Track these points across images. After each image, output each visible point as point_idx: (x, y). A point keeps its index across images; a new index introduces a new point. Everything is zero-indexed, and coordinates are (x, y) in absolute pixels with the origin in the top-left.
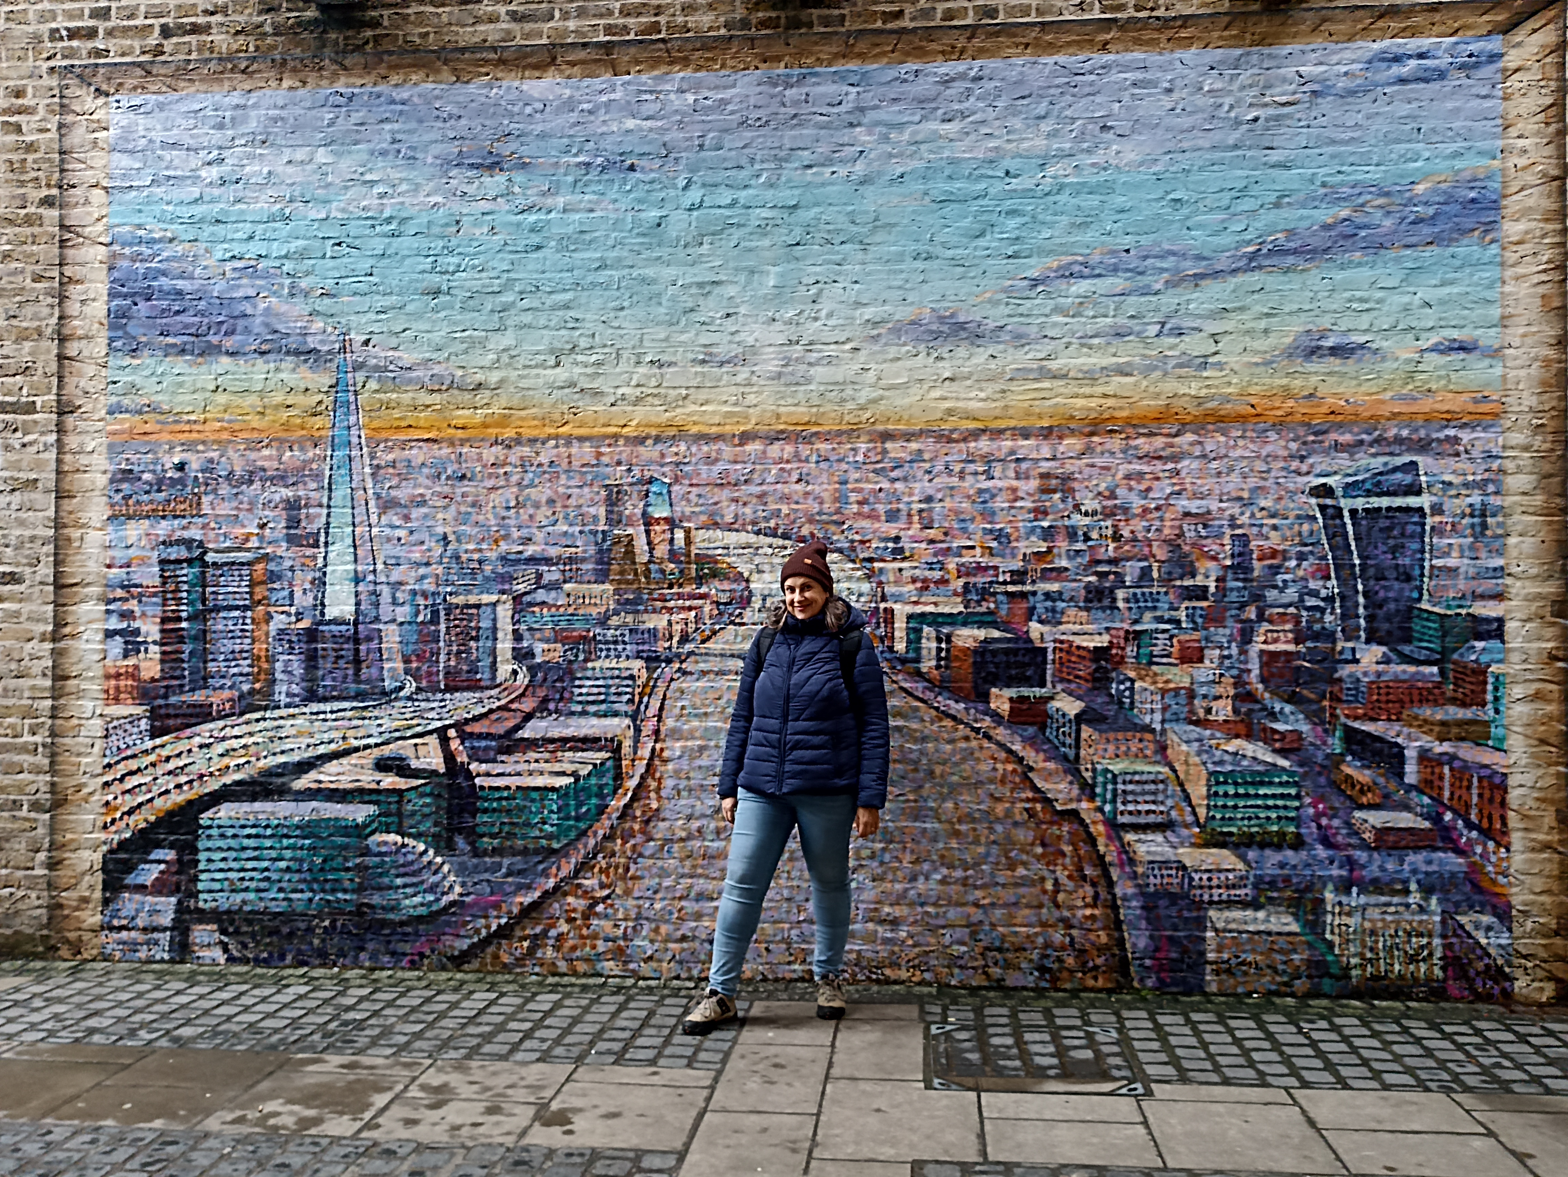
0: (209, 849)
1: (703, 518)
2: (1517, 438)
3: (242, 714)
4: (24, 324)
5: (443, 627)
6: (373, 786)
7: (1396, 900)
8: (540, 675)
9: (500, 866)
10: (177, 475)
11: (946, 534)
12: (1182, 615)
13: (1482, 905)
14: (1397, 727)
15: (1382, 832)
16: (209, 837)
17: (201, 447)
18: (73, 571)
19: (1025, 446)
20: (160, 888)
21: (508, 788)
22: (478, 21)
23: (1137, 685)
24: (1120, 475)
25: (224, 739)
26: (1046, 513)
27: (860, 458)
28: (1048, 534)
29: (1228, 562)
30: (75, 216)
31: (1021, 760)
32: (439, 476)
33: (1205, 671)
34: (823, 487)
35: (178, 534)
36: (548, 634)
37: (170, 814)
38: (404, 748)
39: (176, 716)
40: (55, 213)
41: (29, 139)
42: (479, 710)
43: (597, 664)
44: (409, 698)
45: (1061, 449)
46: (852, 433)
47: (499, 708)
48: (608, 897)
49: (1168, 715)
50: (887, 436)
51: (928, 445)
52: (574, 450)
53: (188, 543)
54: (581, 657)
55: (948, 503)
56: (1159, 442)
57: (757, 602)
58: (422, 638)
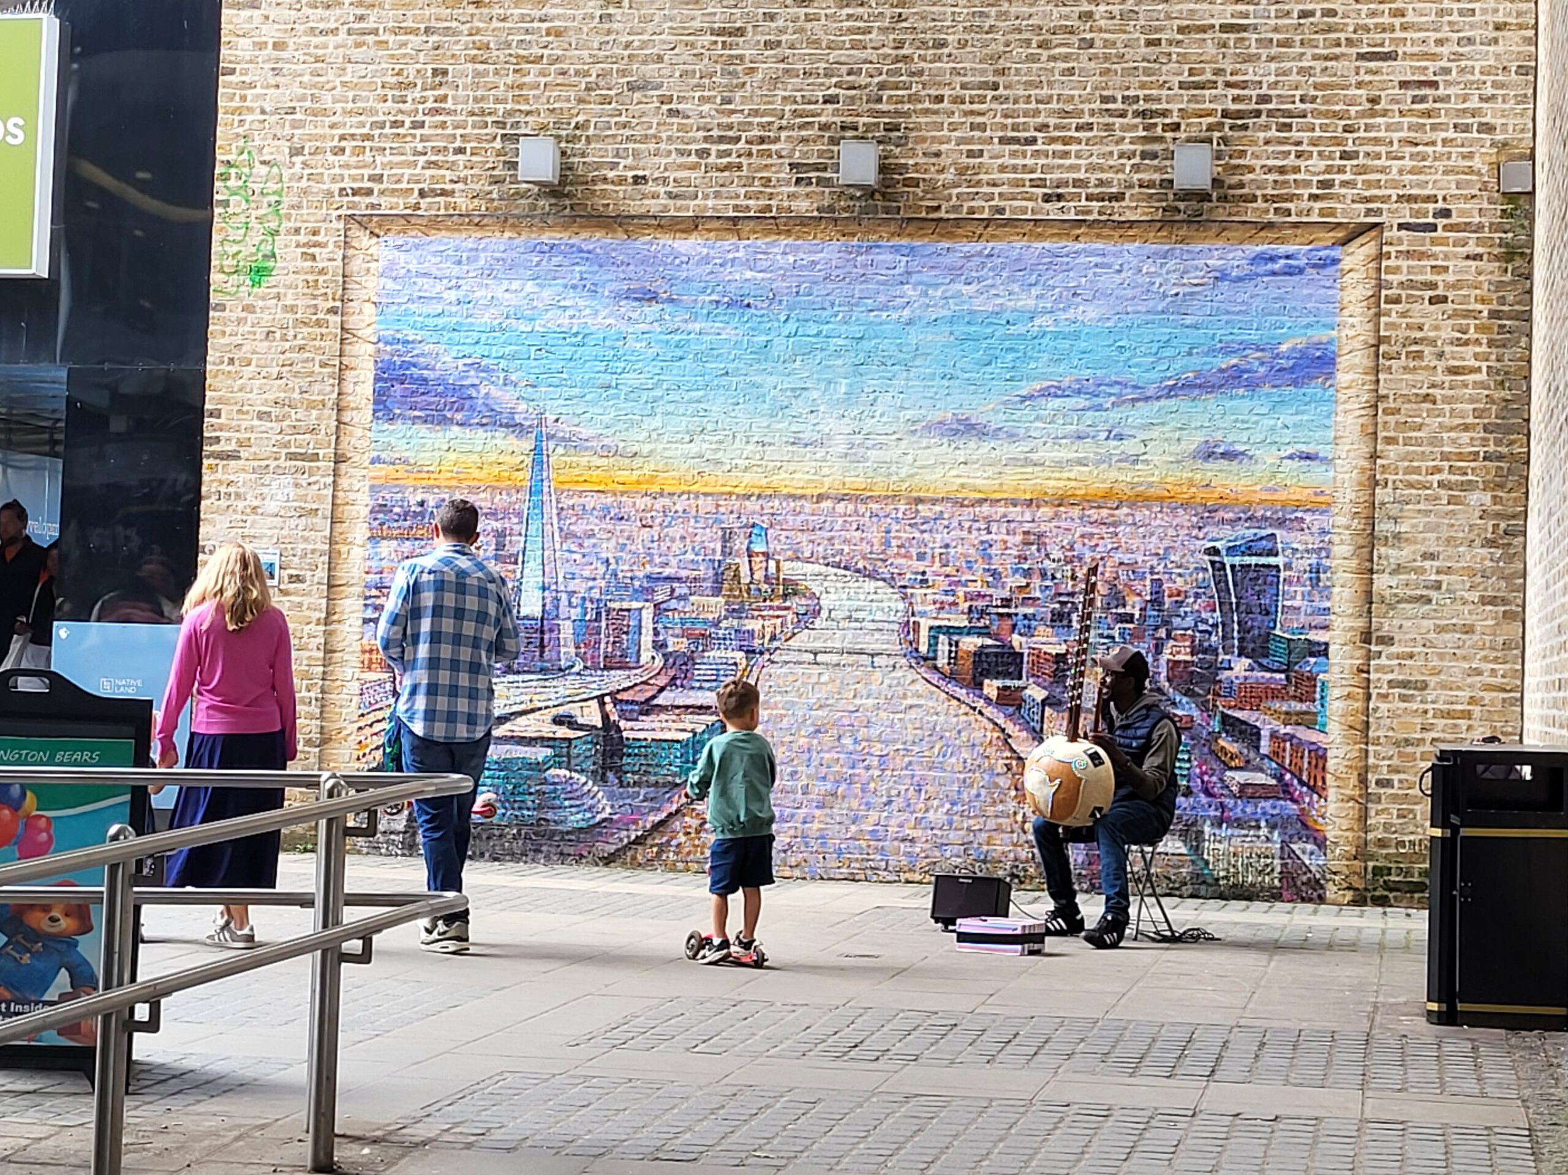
1: (789, 553)
2: (1341, 520)
4: (313, 398)
5: (603, 624)
6: (551, 735)
7: (1252, 833)
8: (671, 660)
9: (638, 793)
10: (419, 509)
11: (957, 571)
12: (1116, 633)
13: (1308, 837)
14: (1256, 714)
15: (1243, 787)
17: (436, 490)
18: (342, 577)
19: (1014, 512)
21: (646, 739)
22: (644, 196)
24: (1077, 534)
26: (1026, 559)
27: (900, 515)
28: (1027, 573)
29: (1148, 598)
30: (352, 322)
31: (1003, 730)
32: (605, 517)
34: (875, 535)
36: (678, 631)
38: (573, 709)
40: (338, 319)
41: (321, 265)
42: (626, 684)
43: (711, 654)
44: (578, 674)
45: (1039, 514)
46: (895, 497)
47: (641, 683)
50: (919, 501)
51: (945, 508)
52: (700, 502)
54: (700, 648)
55: (960, 549)
56: (1105, 512)
57: (824, 614)
58: (587, 631)
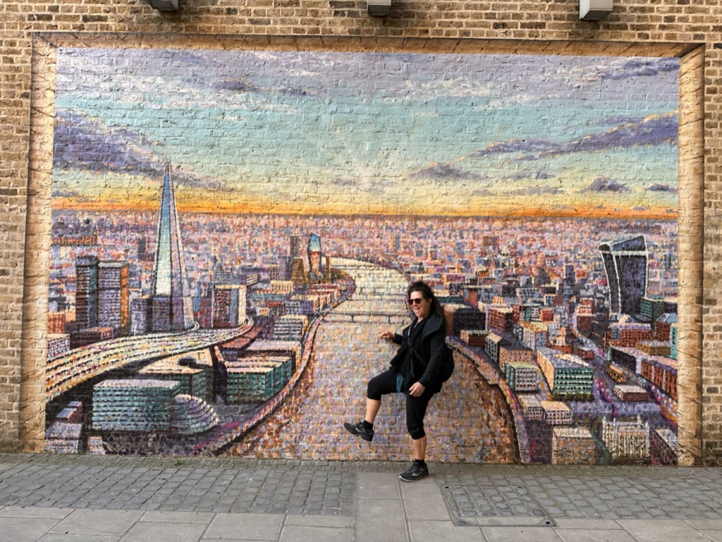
0: (98, 401)
1: (335, 252)
2: (683, 228)
3: (115, 338)
4: (12, 153)
5: (213, 300)
6: (178, 372)
7: (631, 423)
8: (259, 322)
9: (238, 409)
10: (86, 226)
11: (442, 262)
12: (544, 300)
13: (666, 426)
14: (633, 349)
15: (626, 395)
16: (98, 396)
17: (97, 213)
18: (34, 270)
19: (478, 225)
20: (74, 419)
21: (242, 373)
22: (235, 22)
23: (525, 330)
24: (518, 238)
25: (106, 350)
26: (486, 254)
27: (405, 228)
28: (487, 263)
29: (564, 277)
30: (40, 103)
31: (473, 362)
32: (213, 230)
33: (553, 325)
34: (389, 240)
35: (86, 253)
36: (263, 303)
37: (79, 385)
38: (194, 355)
39: (83, 339)
40: (28, 101)
41: (16, 65)
42: (229, 337)
43: (285, 317)
44: (196, 332)
45: (493, 226)
46: (401, 217)
47: (239, 336)
48: (288, 423)
49: (537, 343)
51: (436, 225)
52: (276, 220)
53: (90, 258)
54: (278, 314)
55: (443, 249)
56: (536, 224)
57: (358, 290)
58: (203, 304)
